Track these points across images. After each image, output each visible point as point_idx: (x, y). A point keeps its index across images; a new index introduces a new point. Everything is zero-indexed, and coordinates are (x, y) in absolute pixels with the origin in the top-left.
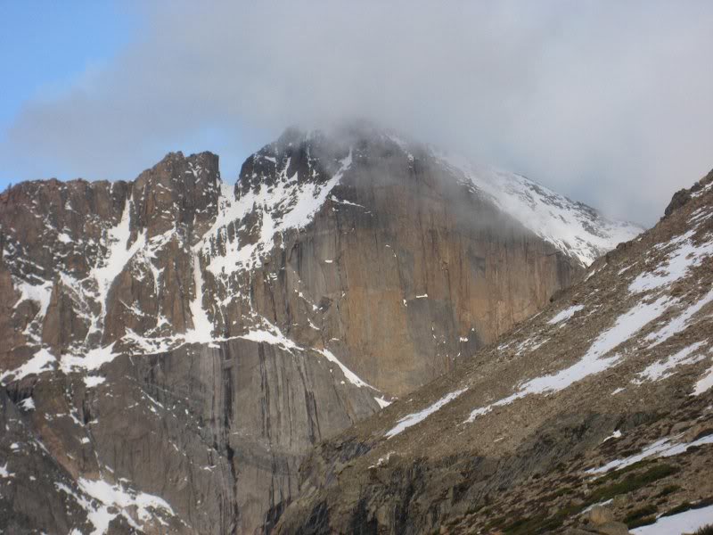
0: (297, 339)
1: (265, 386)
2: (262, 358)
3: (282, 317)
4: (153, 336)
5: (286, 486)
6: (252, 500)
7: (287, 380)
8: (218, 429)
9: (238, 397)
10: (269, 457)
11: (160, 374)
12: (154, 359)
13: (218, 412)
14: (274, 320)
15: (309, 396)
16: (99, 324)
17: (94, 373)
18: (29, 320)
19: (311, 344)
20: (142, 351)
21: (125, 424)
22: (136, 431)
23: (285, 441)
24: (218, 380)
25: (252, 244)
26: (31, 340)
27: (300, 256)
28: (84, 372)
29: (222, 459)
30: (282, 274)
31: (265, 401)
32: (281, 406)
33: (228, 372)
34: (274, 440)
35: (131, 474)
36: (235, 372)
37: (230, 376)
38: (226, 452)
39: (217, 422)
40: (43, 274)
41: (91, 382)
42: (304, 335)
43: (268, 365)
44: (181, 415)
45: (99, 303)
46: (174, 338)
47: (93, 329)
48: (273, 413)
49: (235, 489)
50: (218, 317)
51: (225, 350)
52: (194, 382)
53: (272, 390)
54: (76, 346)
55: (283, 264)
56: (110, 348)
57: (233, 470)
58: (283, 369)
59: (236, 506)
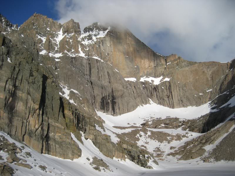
0: (103, 60)
1: (98, 69)
2: (97, 62)
3: (100, 55)
4: (71, 53)
5: (105, 92)
6: (98, 95)
7: (103, 68)
8: (88, 77)
9: (92, 70)
10: (101, 85)
11: (74, 61)
12: (72, 58)
13: (88, 73)
14: (98, 55)
15: (108, 73)
16: (58, 48)
17: (58, 58)
18: (40, 43)
19: (107, 61)
20: (69, 55)
21: (66, 71)
22: (69, 73)
23: (103, 82)
24: (88, 65)
25: (91, 40)
26: (41, 48)
27: (103, 43)
28: (55, 58)
29: (90, 84)
30: (99, 46)
31: (98, 72)
32: (102, 74)
33: (89, 64)
34: (101, 82)
35: (69, 84)
36: (91, 64)
37: (90, 65)
38: (90, 83)
39: (88, 75)
40: (43, 35)
41: (57, 60)
42: (105, 59)
43: (98, 64)
44: (79, 72)
45: (57, 44)
46: (76, 55)
47: (56, 49)
48: (100, 75)
49: (94, 92)
50: (86, 52)
51: (89, 59)
52: (82, 65)
53: (100, 70)
54: (52, 52)
55: (99, 44)
56: (61, 54)
57: (93, 87)
58: (102, 66)
59: (94, 96)
